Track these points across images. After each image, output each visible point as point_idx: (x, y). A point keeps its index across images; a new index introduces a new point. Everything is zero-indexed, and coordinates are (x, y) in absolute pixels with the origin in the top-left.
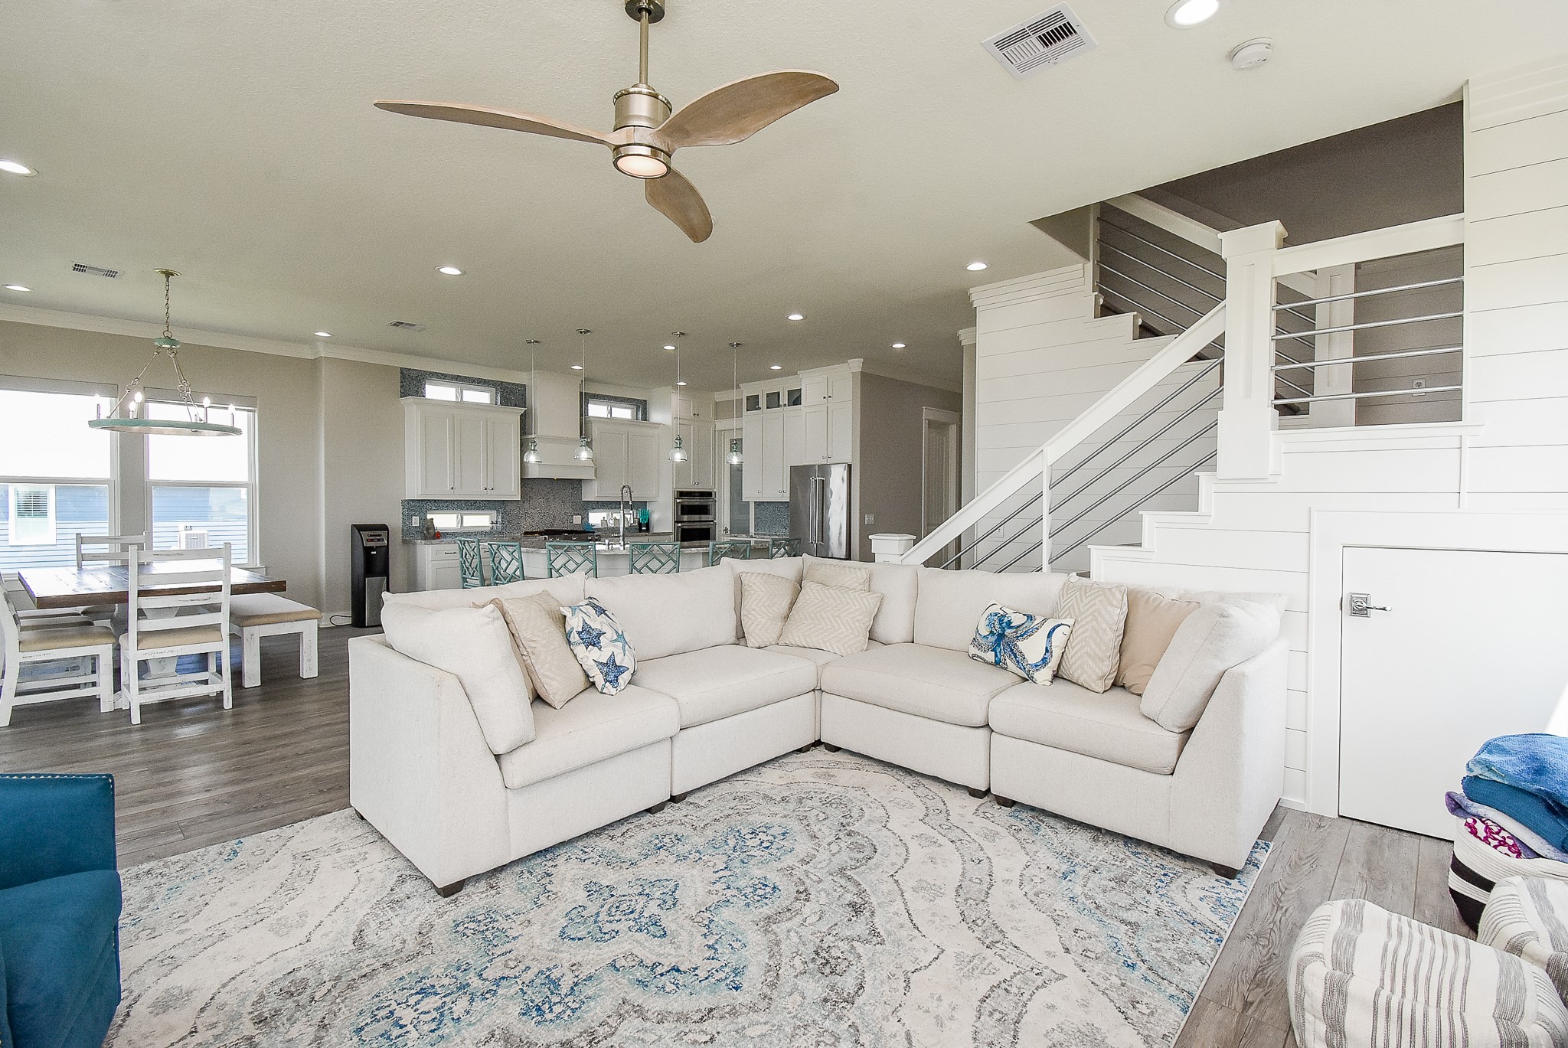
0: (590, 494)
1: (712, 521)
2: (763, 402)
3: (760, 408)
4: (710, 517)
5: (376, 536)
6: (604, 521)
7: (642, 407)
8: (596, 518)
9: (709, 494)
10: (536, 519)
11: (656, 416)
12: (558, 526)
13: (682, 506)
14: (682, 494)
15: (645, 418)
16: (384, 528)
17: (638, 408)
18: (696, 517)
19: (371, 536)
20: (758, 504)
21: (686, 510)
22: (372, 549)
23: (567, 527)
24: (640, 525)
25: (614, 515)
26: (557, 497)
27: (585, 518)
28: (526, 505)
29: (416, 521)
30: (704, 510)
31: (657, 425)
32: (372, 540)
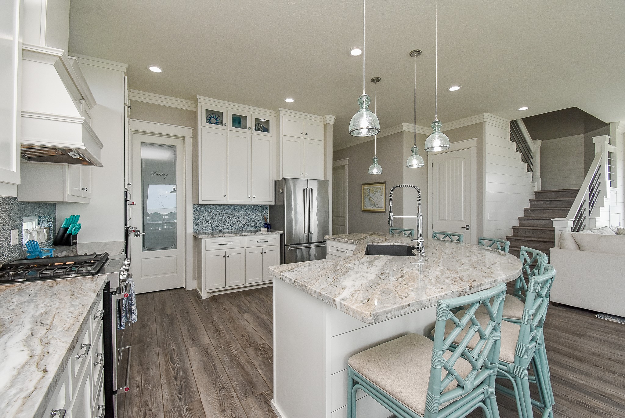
2: (228, 120)
3: (226, 125)
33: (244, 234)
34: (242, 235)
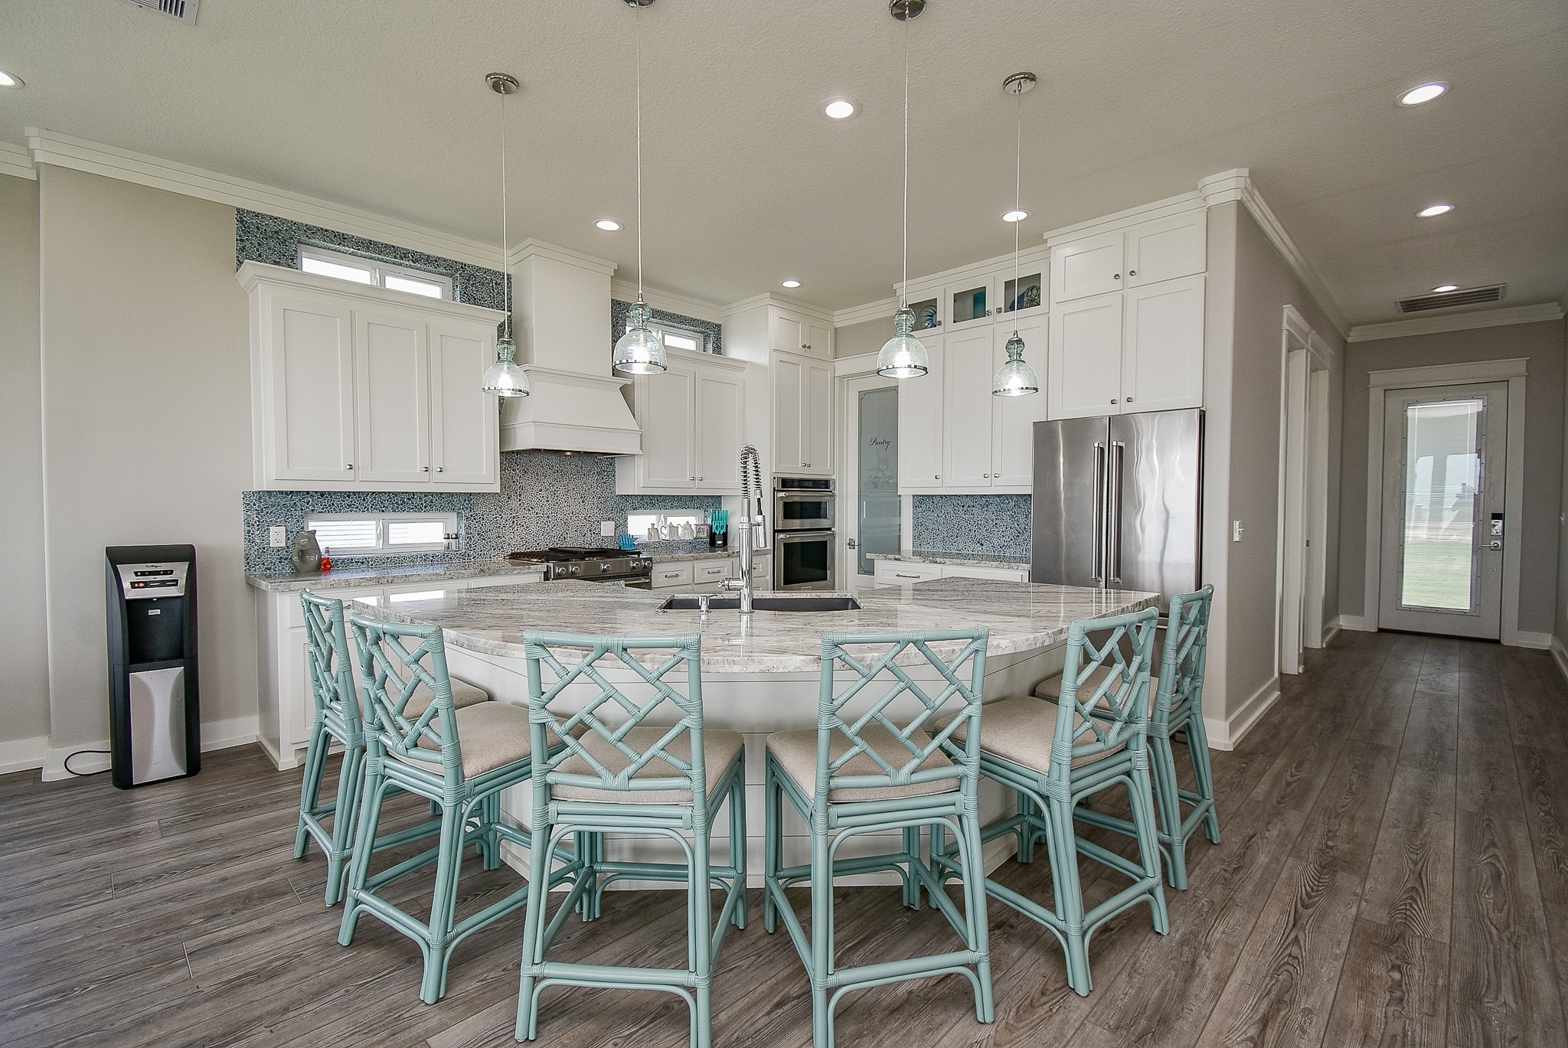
0: (631, 481)
1: (830, 529)
2: (945, 311)
3: (940, 323)
4: (823, 523)
5: (157, 573)
6: (653, 530)
7: (712, 335)
8: (639, 525)
9: (825, 484)
10: (533, 528)
11: (736, 351)
12: (573, 542)
13: (786, 505)
14: (786, 483)
15: (718, 349)
16: (186, 554)
17: (706, 337)
18: (808, 523)
19: (143, 574)
20: (920, 500)
21: (791, 510)
22: (148, 603)
23: (591, 543)
24: (712, 537)
25: (670, 520)
26: (571, 487)
27: (620, 526)
28: (514, 503)
29: (277, 537)
30: (816, 510)
31: (739, 365)
32: (146, 585)
33: (938, 560)
34: (936, 563)
